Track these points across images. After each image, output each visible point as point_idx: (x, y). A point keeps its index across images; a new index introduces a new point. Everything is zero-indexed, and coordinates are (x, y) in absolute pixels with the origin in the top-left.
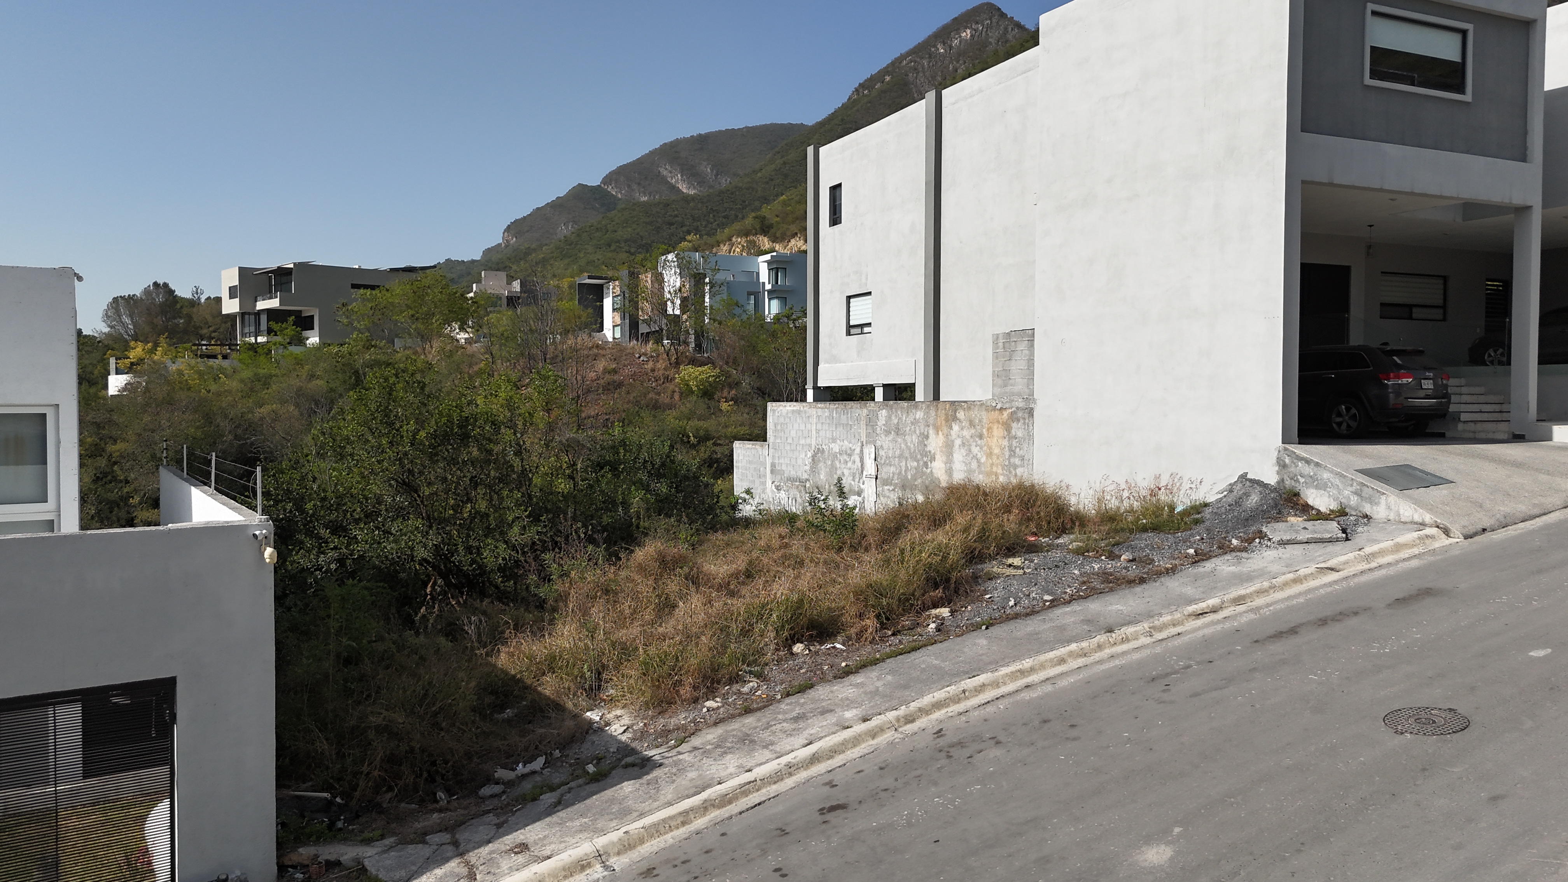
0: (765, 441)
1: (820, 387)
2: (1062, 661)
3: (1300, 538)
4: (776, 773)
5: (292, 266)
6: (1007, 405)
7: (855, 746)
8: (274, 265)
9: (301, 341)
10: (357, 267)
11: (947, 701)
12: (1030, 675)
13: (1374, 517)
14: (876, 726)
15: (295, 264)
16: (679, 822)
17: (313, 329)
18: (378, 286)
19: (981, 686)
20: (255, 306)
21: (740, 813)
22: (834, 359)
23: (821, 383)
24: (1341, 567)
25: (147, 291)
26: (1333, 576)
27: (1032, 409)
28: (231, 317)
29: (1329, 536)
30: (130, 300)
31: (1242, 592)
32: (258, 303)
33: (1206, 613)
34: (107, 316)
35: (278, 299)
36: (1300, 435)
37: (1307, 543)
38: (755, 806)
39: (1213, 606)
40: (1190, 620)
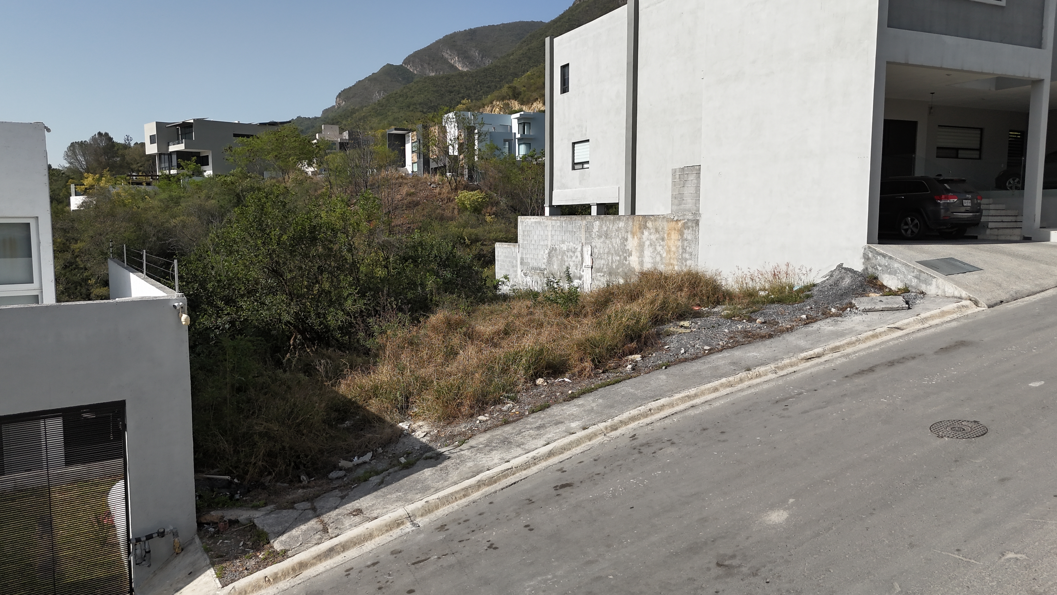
0: (517, 242)
1: (554, 206)
2: (716, 389)
3: (877, 307)
4: (525, 463)
5: (192, 121)
6: (681, 218)
7: (578, 445)
8: (180, 121)
9: (200, 173)
10: (237, 122)
11: (639, 416)
12: (694, 399)
13: (927, 293)
14: (592, 433)
15: (194, 120)
16: (461, 495)
17: (208, 165)
18: (252, 135)
19: (661, 406)
20: (168, 149)
21: (502, 489)
22: (564, 187)
23: (555, 203)
24: (904, 327)
25: (94, 138)
26: (900, 333)
27: (698, 221)
28: (152, 157)
29: (897, 306)
30: (82, 145)
31: (838, 344)
32: (170, 147)
33: (813, 358)
34: (67, 156)
35: (184, 144)
36: (879, 238)
37: (882, 311)
38: (512, 484)
39: (818, 353)
40: (802, 362)
